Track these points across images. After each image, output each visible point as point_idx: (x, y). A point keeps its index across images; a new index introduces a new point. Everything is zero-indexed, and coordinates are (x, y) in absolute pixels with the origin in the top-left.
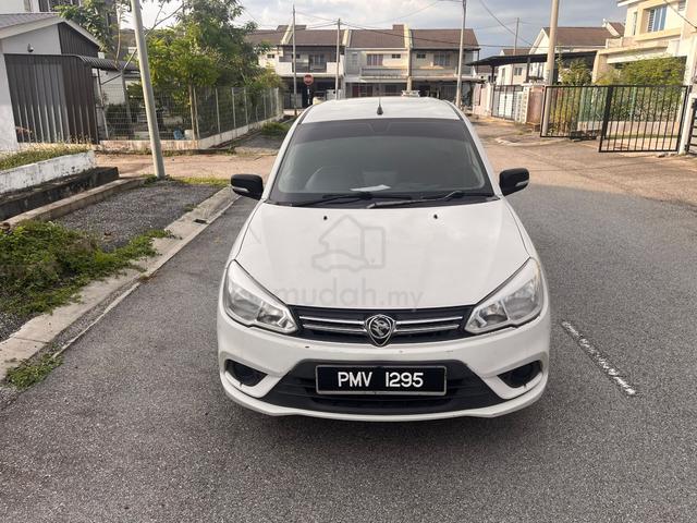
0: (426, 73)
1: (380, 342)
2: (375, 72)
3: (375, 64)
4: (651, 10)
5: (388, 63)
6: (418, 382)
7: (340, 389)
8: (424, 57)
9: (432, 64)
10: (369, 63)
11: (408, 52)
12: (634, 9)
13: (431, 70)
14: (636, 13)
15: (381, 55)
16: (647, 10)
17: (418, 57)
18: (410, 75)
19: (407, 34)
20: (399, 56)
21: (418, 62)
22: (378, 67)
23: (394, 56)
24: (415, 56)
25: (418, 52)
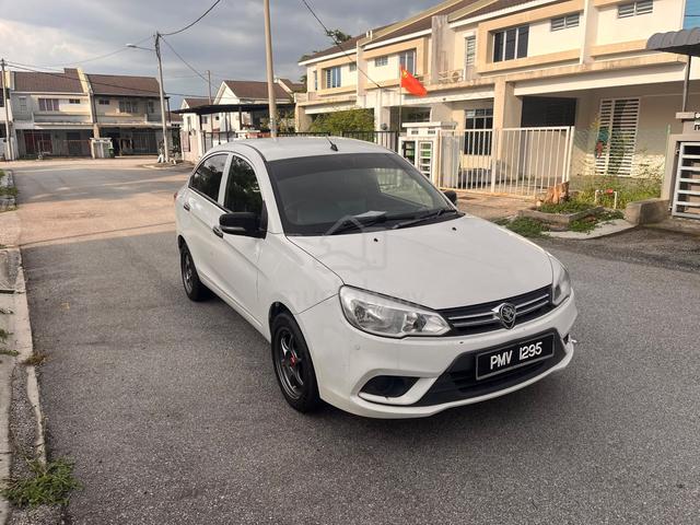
0: (113, 119)
1: (510, 326)
2: (52, 118)
3: (50, 109)
4: (328, 70)
5: (65, 108)
6: (538, 351)
7: (492, 371)
8: (107, 103)
9: (118, 111)
10: (42, 108)
11: (88, 97)
12: (314, 68)
13: (116, 116)
14: (315, 72)
15: (57, 100)
16: (324, 69)
17: (101, 102)
18: (95, 121)
19: (82, 77)
20: (78, 101)
21: (102, 108)
22: (53, 112)
23: (71, 101)
24: (97, 102)
25: (100, 98)
